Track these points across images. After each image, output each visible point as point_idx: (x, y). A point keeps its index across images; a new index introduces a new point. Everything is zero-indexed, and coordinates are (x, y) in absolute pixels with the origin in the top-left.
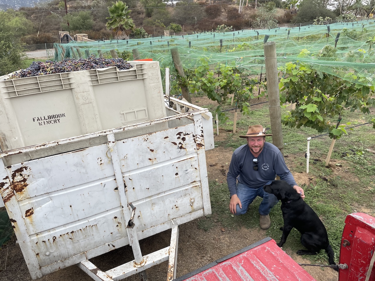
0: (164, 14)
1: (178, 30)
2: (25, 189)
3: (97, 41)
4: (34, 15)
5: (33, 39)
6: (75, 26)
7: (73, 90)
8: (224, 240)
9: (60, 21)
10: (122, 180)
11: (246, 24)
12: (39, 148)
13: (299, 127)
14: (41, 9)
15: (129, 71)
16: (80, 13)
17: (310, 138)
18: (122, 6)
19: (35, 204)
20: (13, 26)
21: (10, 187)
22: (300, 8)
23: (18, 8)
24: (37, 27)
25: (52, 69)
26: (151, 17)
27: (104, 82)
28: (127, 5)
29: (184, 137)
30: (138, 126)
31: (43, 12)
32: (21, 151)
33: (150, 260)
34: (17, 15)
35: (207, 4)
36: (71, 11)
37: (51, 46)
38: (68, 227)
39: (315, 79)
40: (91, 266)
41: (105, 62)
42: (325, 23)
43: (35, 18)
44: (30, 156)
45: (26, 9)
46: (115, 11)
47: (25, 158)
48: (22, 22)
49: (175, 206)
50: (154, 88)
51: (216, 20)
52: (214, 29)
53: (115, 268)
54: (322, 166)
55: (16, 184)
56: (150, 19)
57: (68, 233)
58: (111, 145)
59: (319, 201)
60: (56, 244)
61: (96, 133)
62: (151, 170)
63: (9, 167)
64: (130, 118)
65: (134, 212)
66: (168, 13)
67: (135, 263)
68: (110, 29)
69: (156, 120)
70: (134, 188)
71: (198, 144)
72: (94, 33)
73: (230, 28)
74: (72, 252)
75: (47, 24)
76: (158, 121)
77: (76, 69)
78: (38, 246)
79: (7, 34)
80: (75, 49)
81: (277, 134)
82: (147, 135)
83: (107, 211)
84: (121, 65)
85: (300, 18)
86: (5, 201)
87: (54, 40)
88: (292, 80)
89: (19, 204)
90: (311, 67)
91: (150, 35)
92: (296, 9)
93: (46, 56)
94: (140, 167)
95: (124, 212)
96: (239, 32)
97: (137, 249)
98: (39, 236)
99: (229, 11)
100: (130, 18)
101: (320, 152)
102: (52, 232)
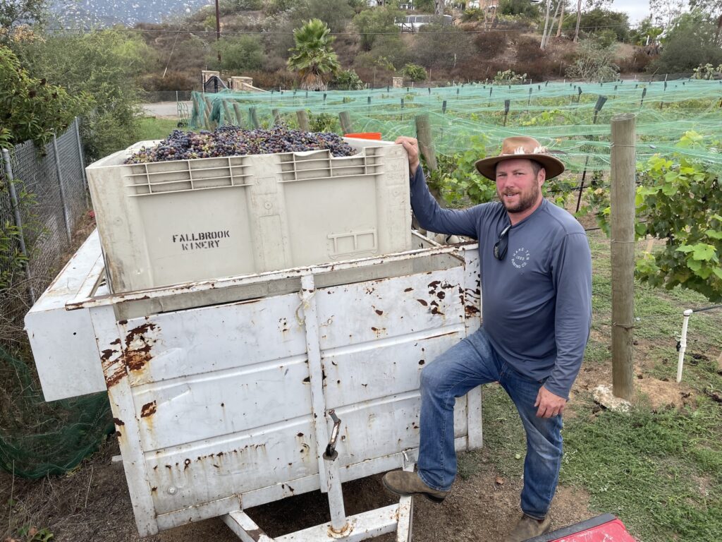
0: (395, 45)
1: (420, 77)
2: (147, 365)
3: (269, 92)
4: (160, 38)
5: (155, 82)
6: (231, 62)
7: (248, 189)
8: (501, 501)
9: (206, 52)
10: (320, 364)
11: (554, 70)
12: (179, 292)
13: (671, 286)
14: (172, 28)
15: (352, 160)
16: (242, 38)
17: (691, 311)
18: (320, 28)
19: (161, 395)
20: (122, 55)
21: (121, 360)
22: (667, 44)
23: (132, 24)
24: (164, 59)
25: (212, 148)
26: (369, 50)
27: (305, 177)
28: (328, 28)
29: (443, 290)
30: (360, 264)
31: (176, 33)
32: (148, 295)
33: (360, 527)
34: (130, 37)
35: (478, 29)
36: (226, 34)
37: (186, 96)
38: (213, 444)
39: (711, 194)
40: (248, 524)
41: (305, 138)
42: (716, 77)
43: (162, 44)
44: (162, 306)
45: (146, 26)
46: (307, 38)
47: (152, 307)
48: (139, 49)
49: (413, 424)
50: (395, 194)
51: (494, 60)
52: (489, 79)
53: (292, 534)
54: (711, 370)
55: (132, 354)
56: (368, 55)
57: (212, 455)
58: (306, 295)
59: (702, 443)
60: (189, 473)
61: (282, 271)
62: (373, 350)
63: (124, 322)
64: (345, 247)
65: (338, 428)
66: (403, 44)
67: (332, 529)
68: (294, 71)
69: (392, 254)
70: (339, 382)
71: (468, 306)
72: (263, 76)
73: (521, 78)
74: (216, 493)
75: (181, 56)
76: (396, 256)
77: (255, 151)
78: (156, 474)
79: (113, 70)
80: (230, 105)
81: (624, 298)
82: (374, 282)
83: (287, 420)
84: (335, 147)
85: (665, 65)
86: (109, 385)
87: (192, 86)
88: (664, 191)
89: (132, 391)
90: (704, 168)
91: (366, 85)
92: (659, 45)
93: (176, 113)
94: (354, 342)
95: (317, 426)
96: (539, 87)
97: (337, 502)
98: (160, 455)
99: (521, 45)
100: (332, 51)
101: (704, 340)
102: (184, 450)
